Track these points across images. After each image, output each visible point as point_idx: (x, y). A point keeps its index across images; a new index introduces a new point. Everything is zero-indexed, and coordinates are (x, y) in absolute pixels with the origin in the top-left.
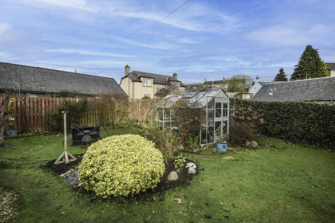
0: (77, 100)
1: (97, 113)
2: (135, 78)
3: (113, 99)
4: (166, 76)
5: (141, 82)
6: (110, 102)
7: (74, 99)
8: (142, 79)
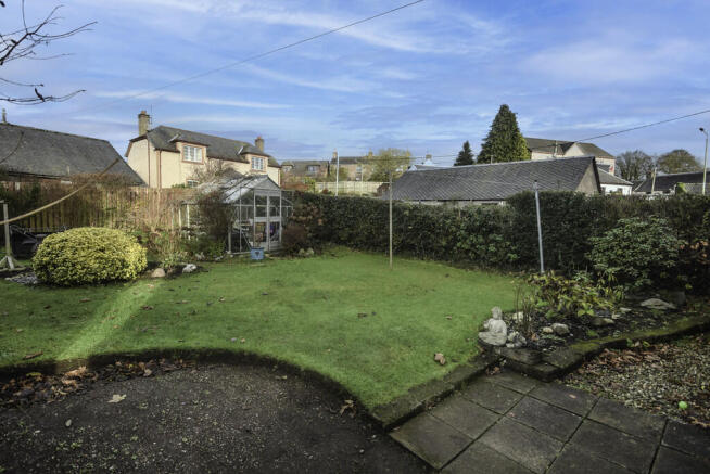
0: (18, 186)
1: (62, 211)
2: (163, 143)
3: (99, 186)
4: (238, 142)
5: (178, 152)
6: (92, 192)
7: (10, 184)
8: (180, 146)
